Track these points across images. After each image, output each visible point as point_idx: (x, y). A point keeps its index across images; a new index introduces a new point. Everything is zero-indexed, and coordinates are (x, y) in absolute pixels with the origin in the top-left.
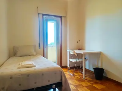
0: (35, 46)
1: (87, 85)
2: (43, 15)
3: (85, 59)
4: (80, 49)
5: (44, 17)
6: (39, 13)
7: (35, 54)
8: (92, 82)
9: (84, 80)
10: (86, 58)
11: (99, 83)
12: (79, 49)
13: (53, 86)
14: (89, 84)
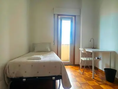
0: (50, 44)
1: (93, 85)
2: (58, 15)
3: (98, 58)
4: (94, 48)
5: (59, 17)
6: (54, 14)
7: (49, 51)
8: (100, 83)
9: (93, 79)
10: (100, 58)
11: (108, 84)
12: (92, 48)
13: (53, 78)
14: (96, 84)
